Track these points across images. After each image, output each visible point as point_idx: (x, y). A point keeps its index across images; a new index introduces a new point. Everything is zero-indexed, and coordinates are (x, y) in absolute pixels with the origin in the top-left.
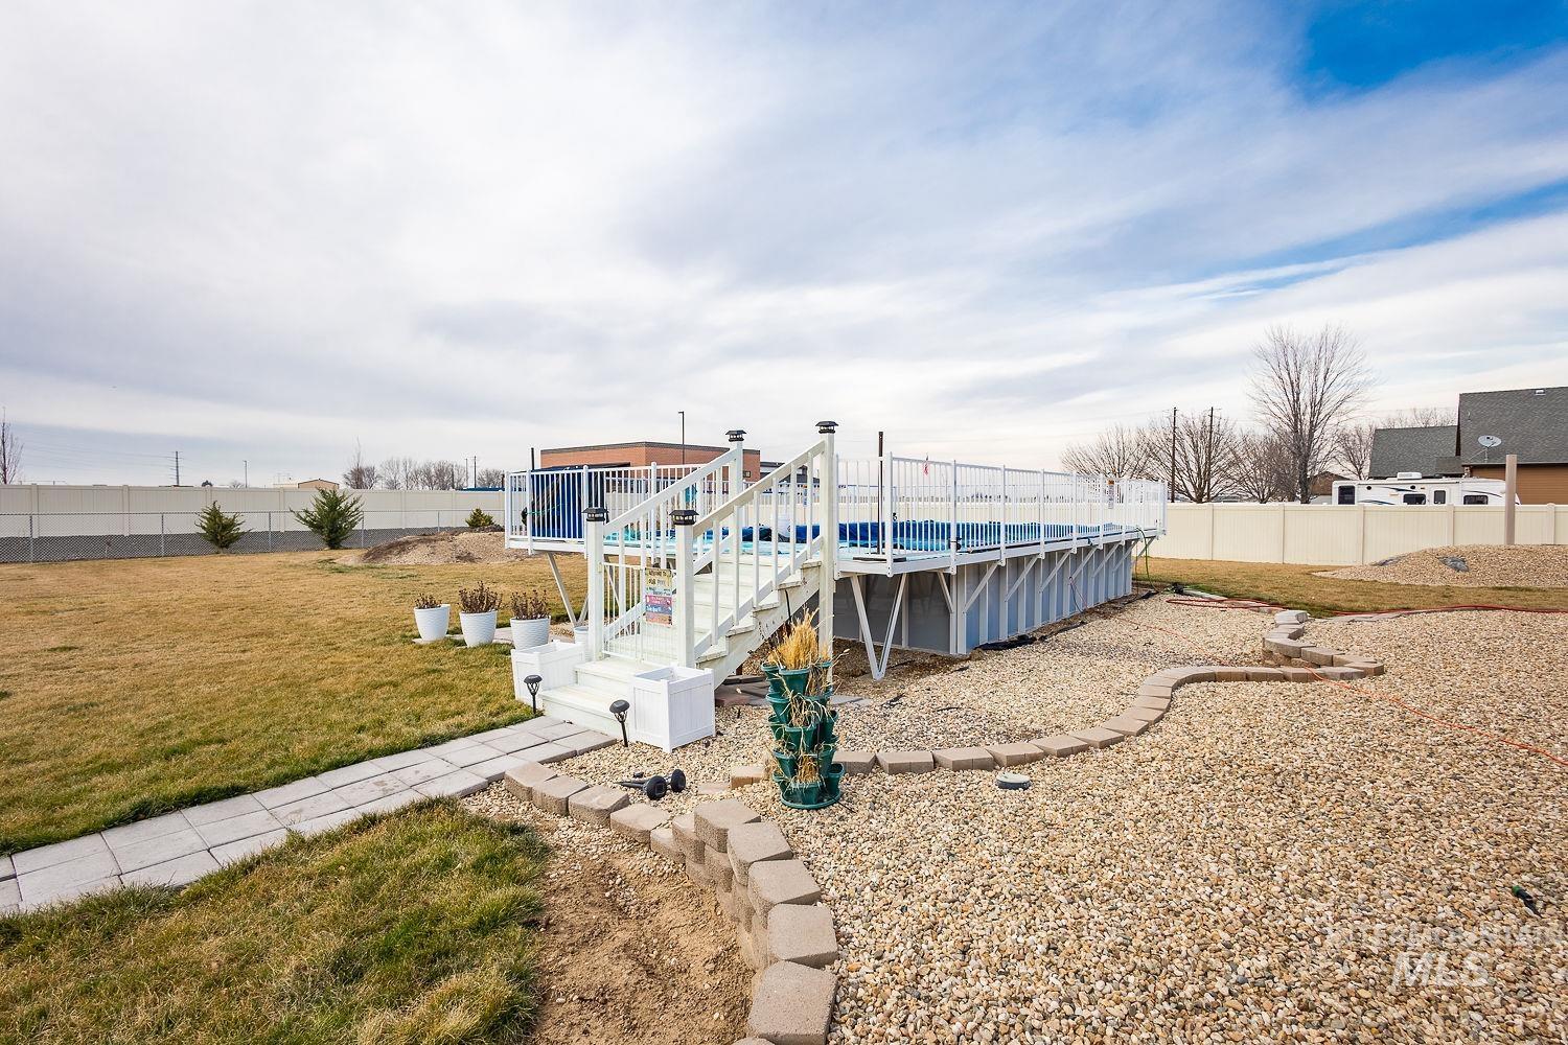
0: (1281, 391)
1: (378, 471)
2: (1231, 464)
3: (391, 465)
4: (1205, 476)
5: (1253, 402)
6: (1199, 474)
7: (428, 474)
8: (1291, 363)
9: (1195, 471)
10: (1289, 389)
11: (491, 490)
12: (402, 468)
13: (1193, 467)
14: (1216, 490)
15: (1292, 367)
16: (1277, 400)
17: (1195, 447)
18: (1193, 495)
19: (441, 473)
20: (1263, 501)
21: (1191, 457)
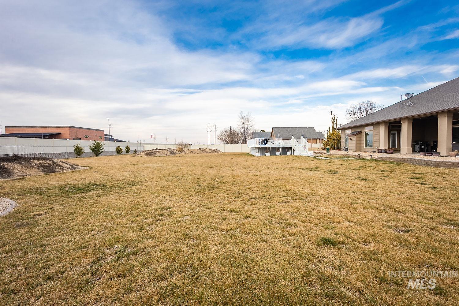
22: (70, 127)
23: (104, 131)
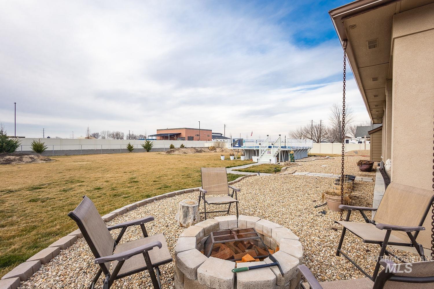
0: (336, 118)
1: (100, 134)
2: (325, 134)
3: (103, 132)
4: (319, 137)
5: (330, 121)
6: (318, 137)
7: (113, 135)
8: (338, 112)
9: (317, 136)
10: (337, 117)
11: (143, 139)
12: (106, 133)
13: (317, 135)
14: (322, 140)
15: (338, 113)
16: (335, 120)
17: (317, 130)
18: (317, 141)
19: (117, 134)
20: (333, 143)
21: (316, 133)
22: (186, 128)
23: (211, 130)
